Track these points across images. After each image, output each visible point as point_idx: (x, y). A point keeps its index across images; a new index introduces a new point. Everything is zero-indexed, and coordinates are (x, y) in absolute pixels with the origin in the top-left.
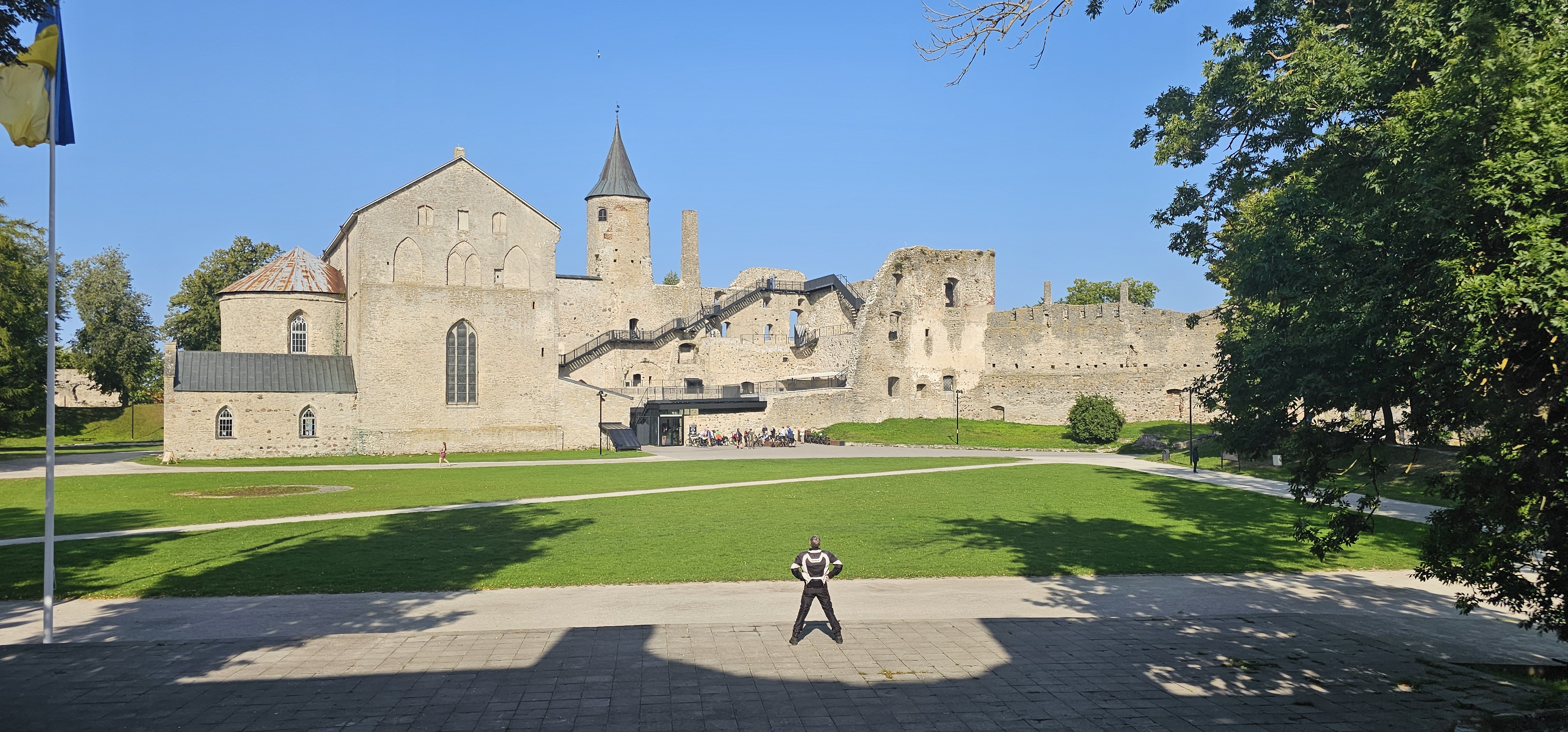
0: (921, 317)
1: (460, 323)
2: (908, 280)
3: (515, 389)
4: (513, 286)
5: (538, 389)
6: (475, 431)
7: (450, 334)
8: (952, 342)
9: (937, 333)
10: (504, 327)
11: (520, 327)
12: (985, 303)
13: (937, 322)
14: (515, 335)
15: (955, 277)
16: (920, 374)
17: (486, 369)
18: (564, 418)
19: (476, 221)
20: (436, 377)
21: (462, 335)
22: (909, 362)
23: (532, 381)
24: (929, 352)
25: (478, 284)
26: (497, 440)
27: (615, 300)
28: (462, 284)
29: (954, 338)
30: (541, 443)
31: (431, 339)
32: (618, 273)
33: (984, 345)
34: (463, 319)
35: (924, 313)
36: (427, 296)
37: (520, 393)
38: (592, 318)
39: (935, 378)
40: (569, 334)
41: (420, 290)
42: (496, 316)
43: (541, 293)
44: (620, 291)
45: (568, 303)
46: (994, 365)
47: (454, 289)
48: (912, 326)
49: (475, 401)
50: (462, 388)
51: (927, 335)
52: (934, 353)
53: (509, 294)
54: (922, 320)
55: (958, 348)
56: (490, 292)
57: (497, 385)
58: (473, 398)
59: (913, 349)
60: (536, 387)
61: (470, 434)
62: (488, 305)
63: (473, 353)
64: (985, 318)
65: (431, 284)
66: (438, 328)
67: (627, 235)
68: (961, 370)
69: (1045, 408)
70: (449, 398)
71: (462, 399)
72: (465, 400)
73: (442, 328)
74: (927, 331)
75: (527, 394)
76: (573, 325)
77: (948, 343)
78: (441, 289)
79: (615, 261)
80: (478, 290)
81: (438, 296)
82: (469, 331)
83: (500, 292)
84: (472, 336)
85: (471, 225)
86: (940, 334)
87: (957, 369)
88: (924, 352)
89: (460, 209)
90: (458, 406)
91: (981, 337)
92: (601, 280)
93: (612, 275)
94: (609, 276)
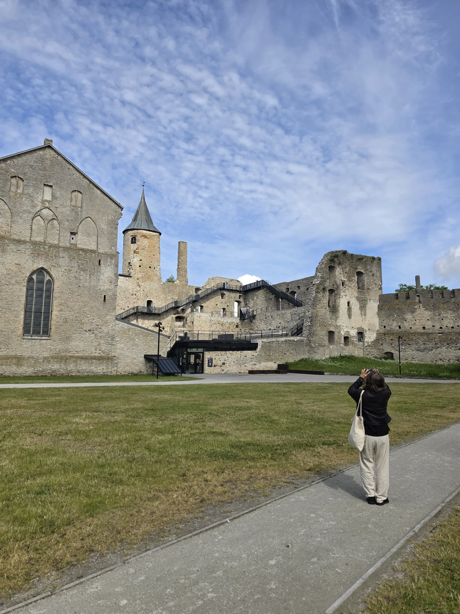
0: (345, 294)
1: (41, 271)
2: (338, 270)
3: (81, 326)
4: (84, 247)
5: (99, 327)
6: (45, 358)
7: (30, 280)
8: (361, 311)
9: (354, 305)
10: (75, 277)
11: (88, 278)
12: (378, 288)
13: (354, 298)
14: (84, 284)
15: (362, 271)
16: (345, 330)
17: (59, 308)
18: (118, 351)
19: (58, 194)
20: (15, 312)
21: (41, 282)
22: (340, 322)
23: (95, 320)
24: (350, 316)
25: (56, 242)
26: (63, 366)
27: (139, 289)
28: (43, 241)
29: (363, 307)
30: (100, 369)
31: (13, 281)
32: (142, 273)
33: (378, 314)
34: (42, 268)
35: (347, 291)
36: (12, 247)
37: (85, 329)
38: (125, 299)
39: (353, 333)
41: (7, 241)
42: (69, 268)
43: (106, 254)
44: (142, 284)
46: (385, 327)
47: (35, 243)
48: (341, 299)
49: (48, 334)
50: (37, 324)
51: (348, 306)
52: (352, 316)
53: (81, 252)
54: (346, 296)
55: (365, 315)
56: (66, 249)
57: (66, 322)
58: (46, 332)
59: (341, 314)
60: (98, 325)
61: (41, 361)
62: (63, 259)
63: (49, 297)
64: (378, 298)
65: (17, 238)
66: (20, 273)
67: (148, 252)
68: (367, 329)
69: (421, 353)
70: (26, 330)
71: (36, 332)
72: (39, 333)
73: (23, 274)
74: (348, 303)
75: (90, 330)
77: (359, 311)
78: (25, 242)
79: (140, 266)
80: (57, 247)
81: (22, 247)
82: (47, 278)
83: (73, 250)
84: (49, 282)
85: (53, 196)
86: (356, 306)
87: (365, 328)
88: (347, 316)
89: (46, 183)
90: (33, 338)
91: (376, 310)
92: (131, 277)
93: (138, 274)
94: (136, 275)
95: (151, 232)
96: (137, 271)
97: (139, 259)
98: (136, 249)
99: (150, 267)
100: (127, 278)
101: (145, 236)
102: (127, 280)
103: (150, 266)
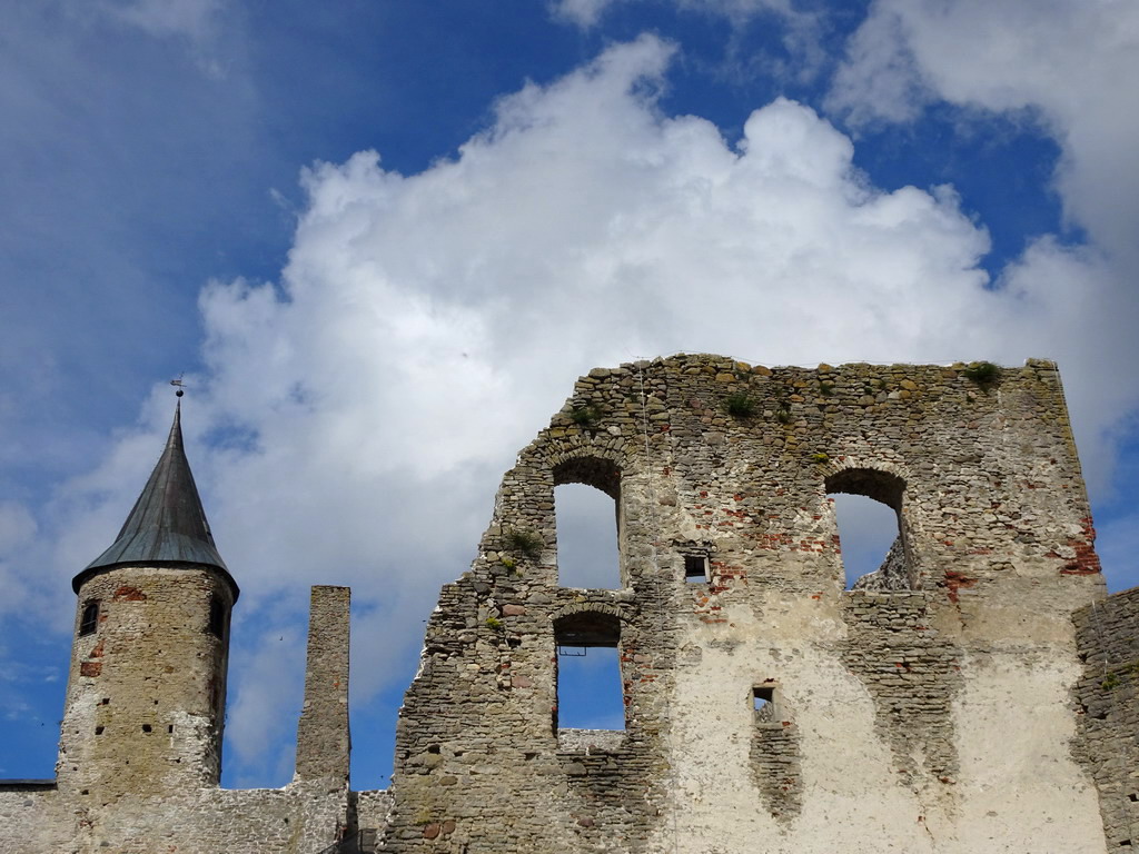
8: (903, 745)
9: (819, 701)
12: (1051, 567)
24: (780, 795)
29: (916, 718)
32: (104, 762)
44: (104, 813)
51: (761, 716)
52: (809, 795)
54: (730, 646)
55: (943, 774)
59: (690, 785)
64: (1064, 629)
67: (138, 658)
74: (761, 695)
77: (884, 754)
86: (837, 712)
88: (751, 796)
91: (1059, 722)
92: (52, 786)
93: (86, 771)
94: (79, 775)
95: (163, 571)
96: (85, 754)
97: (97, 697)
98: (93, 655)
99: (147, 728)
100: (32, 796)
101: (133, 593)
102: (29, 804)
103: (148, 721)
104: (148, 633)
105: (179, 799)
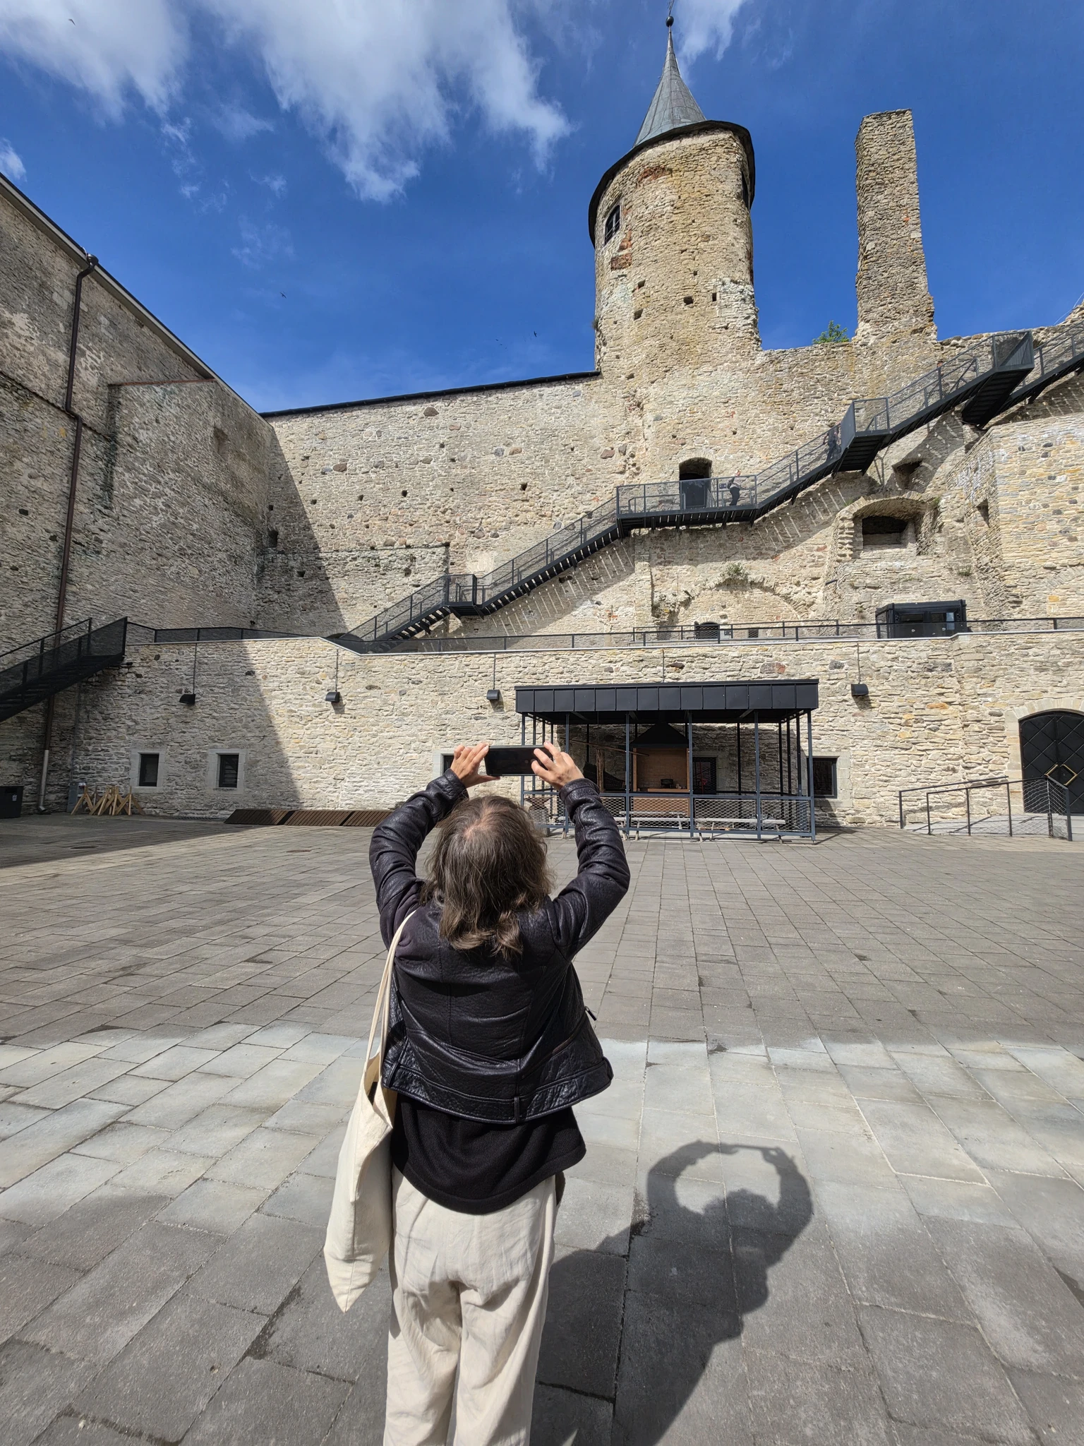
27: (639, 422)
32: (647, 343)
38: (571, 480)
40: (506, 529)
44: (653, 390)
45: (507, 451)
67: (672, 232)
76: (518, 504)
79: (638, 315)
92: (597, 375)
93: (629, 356)
95: (686, 142)
96: (626, 341)
97: (631, 285)
98: (622, 248)
99: (688, 301)
100: (580, 387)
101: (657, 171)
102: (577, 394)
103: (689, 293)
104: (679, 204)
105: (732, 365)
